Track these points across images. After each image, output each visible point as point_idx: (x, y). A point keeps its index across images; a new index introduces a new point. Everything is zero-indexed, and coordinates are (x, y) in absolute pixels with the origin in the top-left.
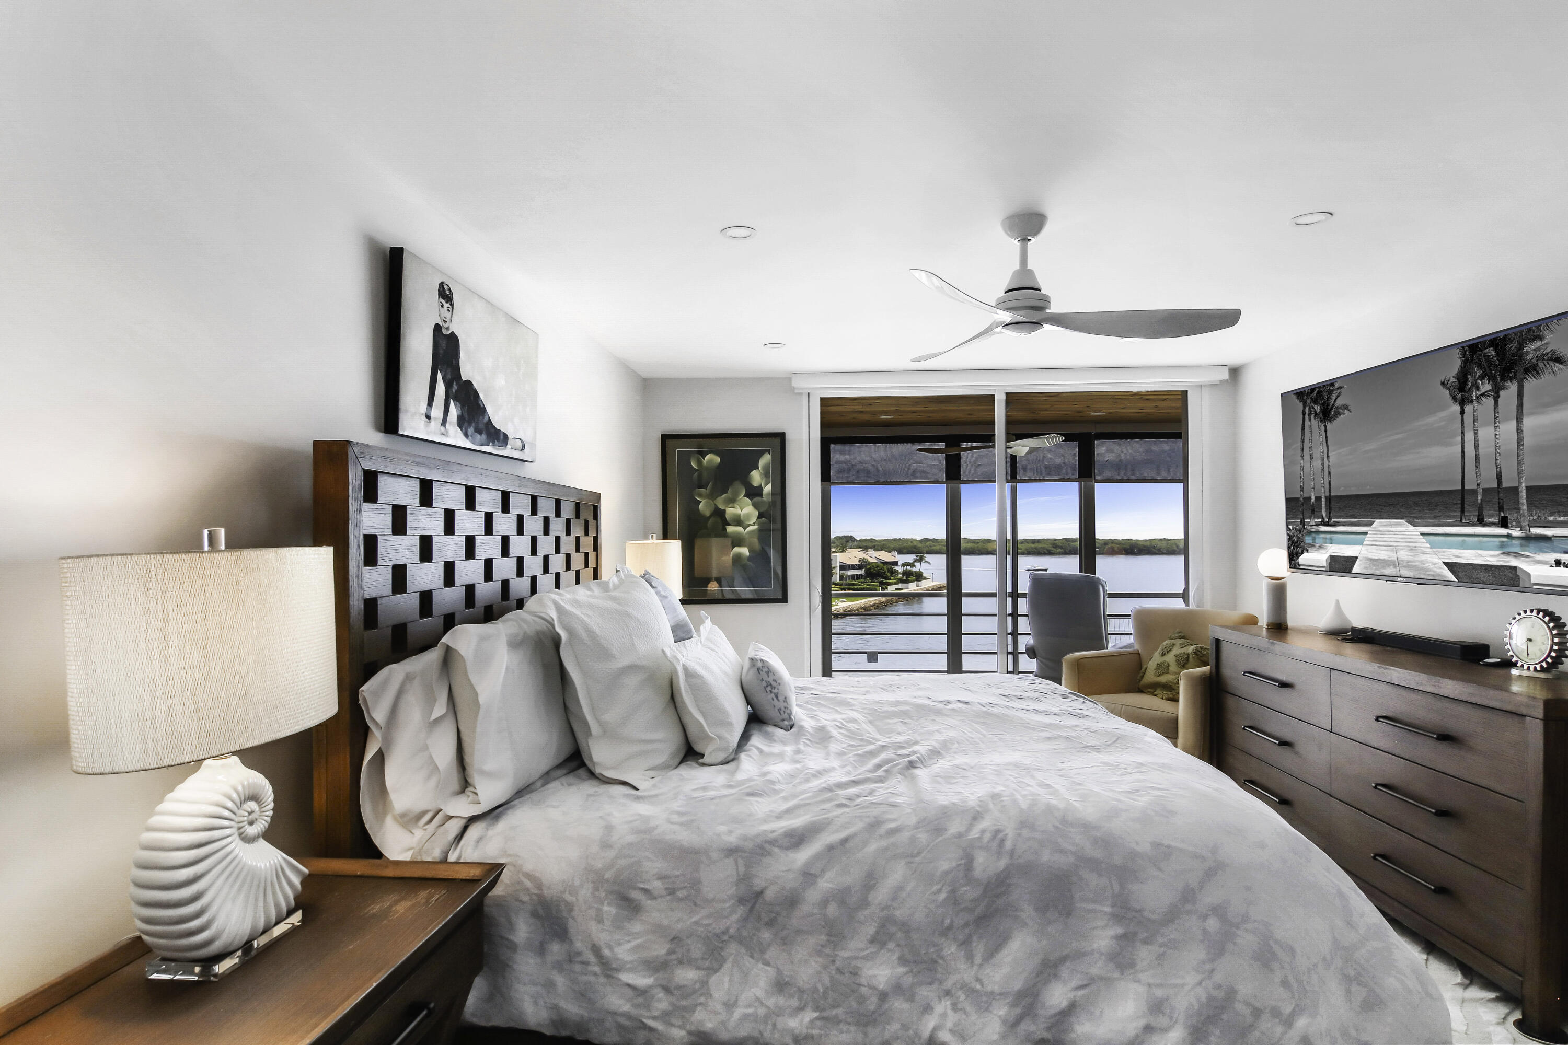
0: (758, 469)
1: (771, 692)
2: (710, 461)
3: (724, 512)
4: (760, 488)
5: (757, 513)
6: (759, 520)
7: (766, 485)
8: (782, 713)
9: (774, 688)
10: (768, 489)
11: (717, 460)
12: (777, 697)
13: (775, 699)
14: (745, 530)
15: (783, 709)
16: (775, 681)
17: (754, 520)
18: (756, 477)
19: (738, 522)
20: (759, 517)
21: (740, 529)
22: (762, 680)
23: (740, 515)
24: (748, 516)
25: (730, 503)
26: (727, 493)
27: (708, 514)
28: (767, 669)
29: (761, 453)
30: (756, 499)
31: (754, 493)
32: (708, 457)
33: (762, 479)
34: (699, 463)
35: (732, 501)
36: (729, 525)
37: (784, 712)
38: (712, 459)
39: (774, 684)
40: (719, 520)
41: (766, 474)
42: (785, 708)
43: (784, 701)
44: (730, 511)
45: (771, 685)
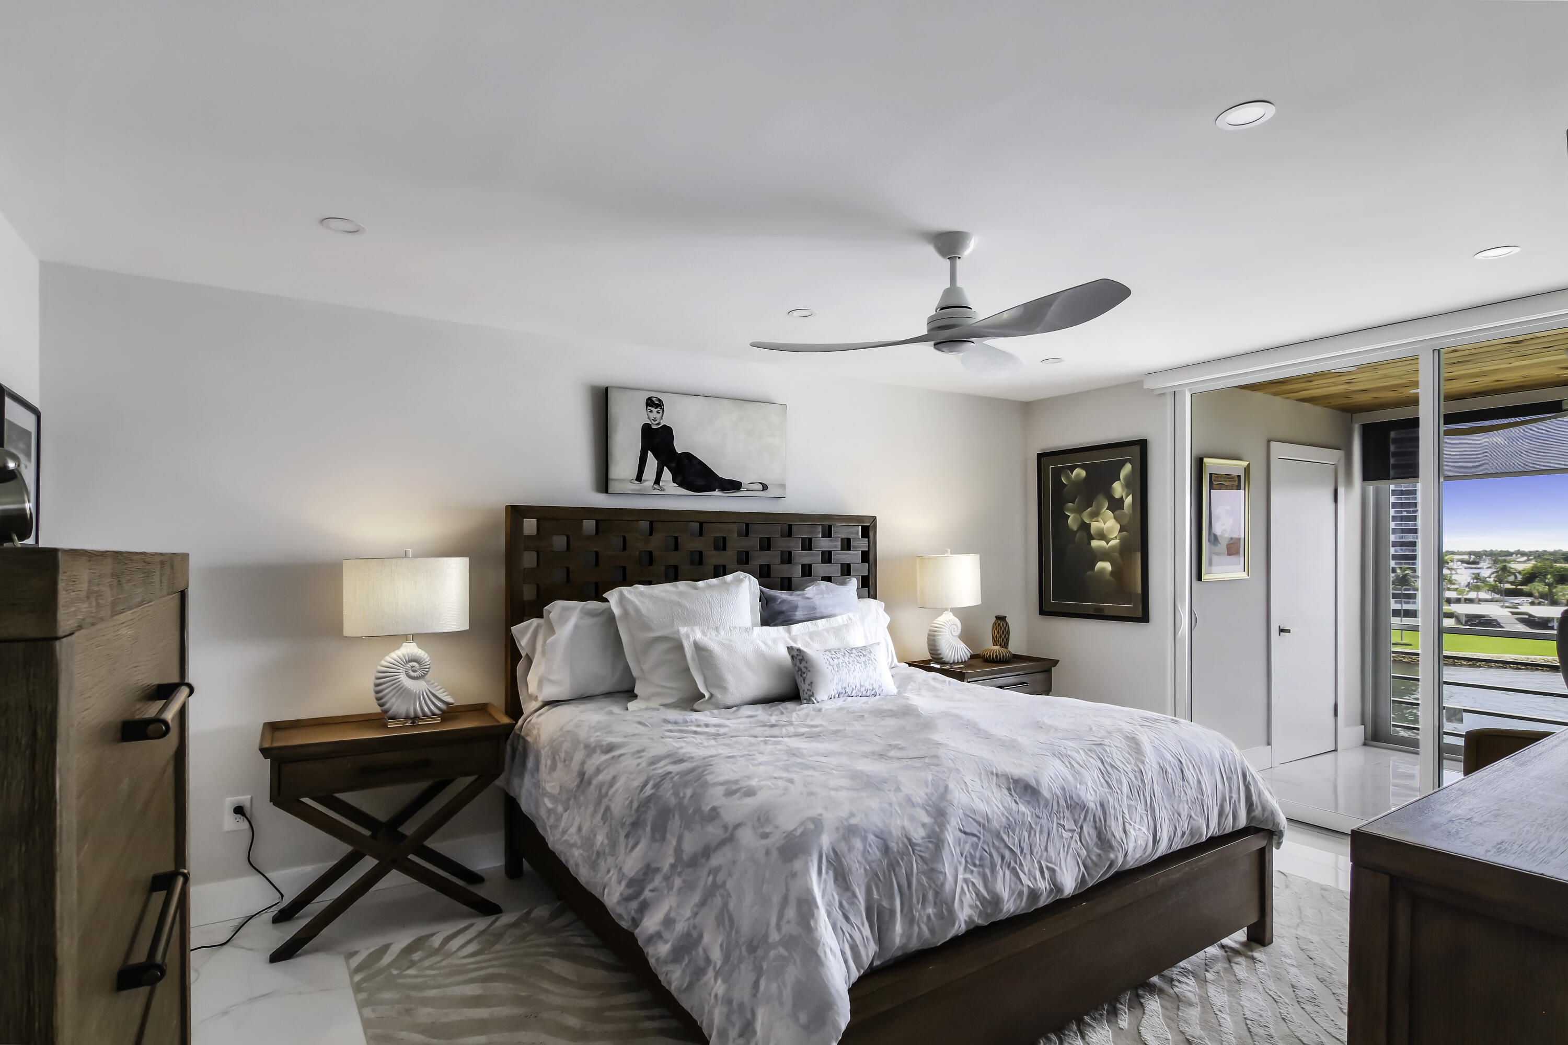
0: (1120, 480)
1: (801, 676)
2: (1078, 475)
3: (1089, 525)
4: (1121, 501)
5: (1118, 527)
6: (1120, 533)
7: (1127, 496)
8: (805, 694)
9: (804, 673)
10: (1128, 500)
11: (1083, 473)
12: (804, 680)
13: (802, 681)
14: (1107, 544)
15: (806, 690)
16: (806, 668)
17: (1116, 533)
18: (1118, 489)
19: (1102, 536)
20: (1120, 531)
21: (1103, 543)
22: (796, 665)
23: (1103, 531)
24: (1111, 530)
25: (1094, 517)
26: (1091, 506)
27: (1075, 528)
28: (801, 658)
29: (1122, 464)
30: (1118, 512)
31: (1115, 505)
32: (1076, 471)
33: (1123, 492)
34: (1068, 478)
35: (1095, 515)
36: (1094, 539)
37: (806, 693)
38: (1079, 473)
39: (804, 670)
40: (1085, 534)
41: (1128, 485)
42: (808, 690)
43: (809, 685)
44: (1095, 526)
45: (801, 670)
